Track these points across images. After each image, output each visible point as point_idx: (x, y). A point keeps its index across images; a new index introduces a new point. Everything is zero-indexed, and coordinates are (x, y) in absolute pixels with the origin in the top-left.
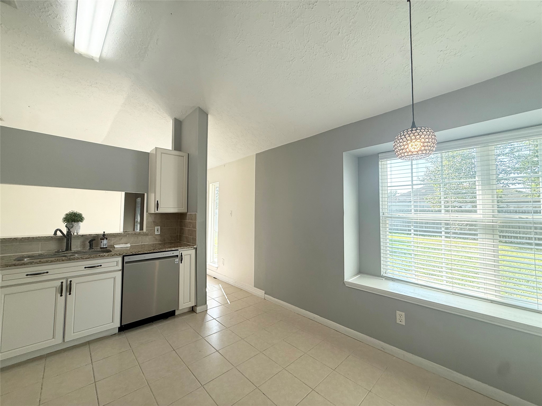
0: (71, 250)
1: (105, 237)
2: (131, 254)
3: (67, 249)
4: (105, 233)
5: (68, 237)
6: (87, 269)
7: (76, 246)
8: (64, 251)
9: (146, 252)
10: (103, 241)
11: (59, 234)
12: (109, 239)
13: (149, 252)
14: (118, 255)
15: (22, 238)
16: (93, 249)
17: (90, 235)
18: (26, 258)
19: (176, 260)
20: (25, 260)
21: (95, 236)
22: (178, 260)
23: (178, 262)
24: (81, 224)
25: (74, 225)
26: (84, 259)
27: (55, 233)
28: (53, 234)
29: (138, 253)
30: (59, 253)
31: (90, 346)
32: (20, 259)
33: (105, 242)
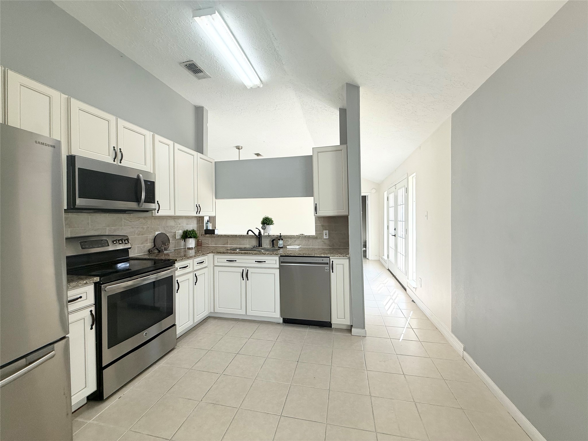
0: (261, 246)
1: (281, 238)
2: (285, 255)
3: (259, 246)
4: (281, 235)
5: (259, 237)
6: (256, 262)
7: (266, 244)
8: (257, 247)
9: (297, 255)
10: (279, 241)
11: (250, 233)
12: (287, 240)
13: (299, 255)
14: (275, 254)
15: (239, 235)
16: (274, 247)
17: (273, 235)
18: (238, 249)
19: (326, 268)
20: (238, 250)
21: (276, 236)
22: (328, 268)
23: (328, 271)
24: (271, 226)
25: (266, 227)
26: (253, 254)
27: (248, 233)
28: (246, 233)
29: (290, 255)
30: (254, 248)
31: (260, 325)
32: (235, 249)
33: (281, 242)
